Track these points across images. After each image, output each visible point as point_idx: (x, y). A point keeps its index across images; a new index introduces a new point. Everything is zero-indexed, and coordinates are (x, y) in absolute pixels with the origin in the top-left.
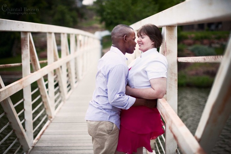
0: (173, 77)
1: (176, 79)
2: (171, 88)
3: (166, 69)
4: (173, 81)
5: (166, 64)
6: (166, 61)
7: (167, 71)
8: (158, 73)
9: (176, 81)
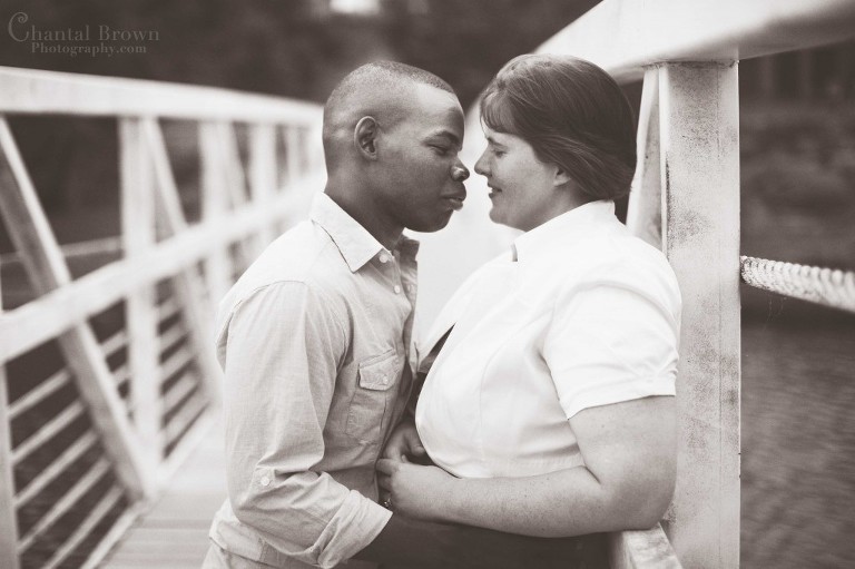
0: (716, 381)
1: (733, 393)
2: (703, 444)
3: (668, 337)
4: (714, 402)
5: (672, 301)
6: (673, 282)
7: (681, 355)
8: (619, 368)
9: (733, 401)
